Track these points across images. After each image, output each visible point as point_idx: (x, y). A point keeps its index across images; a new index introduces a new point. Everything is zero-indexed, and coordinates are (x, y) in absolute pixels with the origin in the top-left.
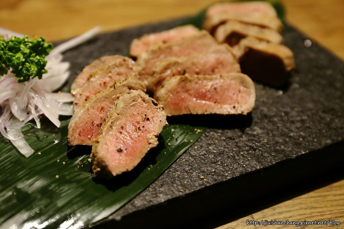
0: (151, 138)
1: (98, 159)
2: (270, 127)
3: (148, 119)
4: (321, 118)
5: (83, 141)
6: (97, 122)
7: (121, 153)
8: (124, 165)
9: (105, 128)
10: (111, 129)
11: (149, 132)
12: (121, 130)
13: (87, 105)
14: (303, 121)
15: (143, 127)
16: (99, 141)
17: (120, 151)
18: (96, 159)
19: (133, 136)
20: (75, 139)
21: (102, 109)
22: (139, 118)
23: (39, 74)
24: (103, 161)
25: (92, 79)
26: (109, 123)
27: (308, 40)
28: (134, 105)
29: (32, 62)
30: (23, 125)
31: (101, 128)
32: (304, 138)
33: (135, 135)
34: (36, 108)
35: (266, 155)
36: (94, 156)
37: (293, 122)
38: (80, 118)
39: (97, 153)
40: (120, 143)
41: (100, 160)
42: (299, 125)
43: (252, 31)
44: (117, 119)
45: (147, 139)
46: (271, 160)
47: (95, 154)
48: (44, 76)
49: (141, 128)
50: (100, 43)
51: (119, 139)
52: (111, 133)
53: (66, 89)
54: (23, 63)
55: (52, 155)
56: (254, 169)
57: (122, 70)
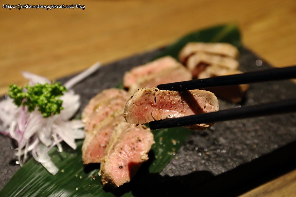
0: (143, 155)
1: (105, 175)
2: (231, 137)
3: (140, 141)
4: (270, 127)
5: (93, 160)
6: (103, 145)
7: (122, 169)
8: (125, 178)
9: (109, 150)
10: (113, 151)
11: (141, 151)
12: (121, 151)
13: (95, 132)
14: (256, 131)
15: (137, 147)
16: (105, 160)
17: (121, 167)
18: (104, 175)
19: (129, 155)
20: (87, 159)
21: (106, 134)
22: (133, 140)
23: (58, 111)
24: (109, 176)
25: (97, 110)
26: (112, 147)
27: (259, 60)
28: (129, 131)
29: (52, 102)
30: (49, 150)
31: (106, 150)
32: (257, 144)
33: (131, 153)
34: (58, 136)
35: (229, 160)
36: (102, 172)
37: (249, 132)
38: (90, 143)
39: (104, 170)
40: (120, 161)
41: (107, 176)
42: (253, 134)
43: (215, 61)
44: (118, 142)
45: (140, 156)
46: (232, 164)
47: (103, 171)
48: (62, 112)
49: (136, 148)
50: (101, 75)
51: (120, 158)
52: (113, 154)
53: (78, 116)
54: (46, 104)
55: (72, 171)
56: (220, 173)
57: (119, 101)
